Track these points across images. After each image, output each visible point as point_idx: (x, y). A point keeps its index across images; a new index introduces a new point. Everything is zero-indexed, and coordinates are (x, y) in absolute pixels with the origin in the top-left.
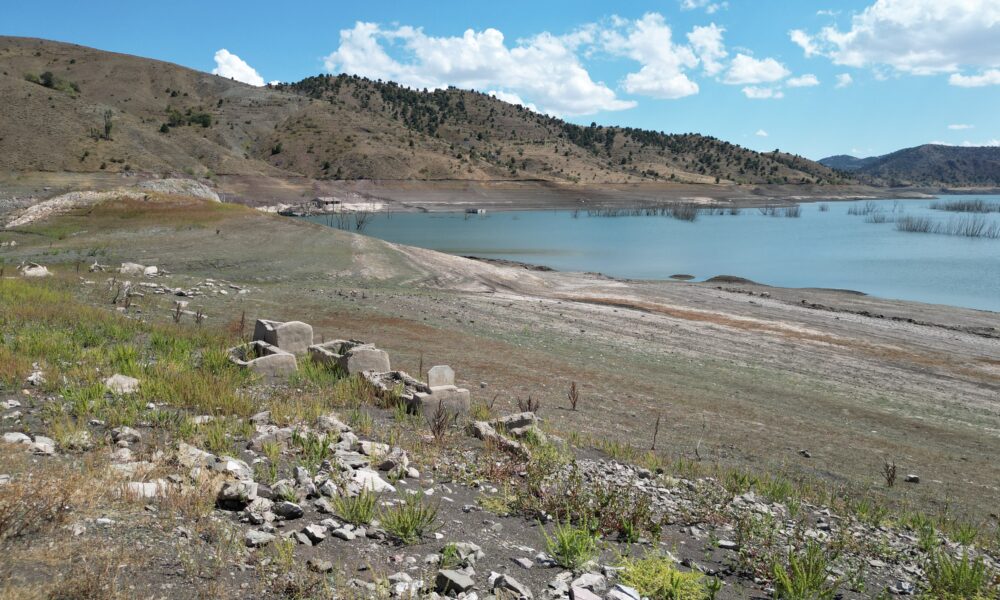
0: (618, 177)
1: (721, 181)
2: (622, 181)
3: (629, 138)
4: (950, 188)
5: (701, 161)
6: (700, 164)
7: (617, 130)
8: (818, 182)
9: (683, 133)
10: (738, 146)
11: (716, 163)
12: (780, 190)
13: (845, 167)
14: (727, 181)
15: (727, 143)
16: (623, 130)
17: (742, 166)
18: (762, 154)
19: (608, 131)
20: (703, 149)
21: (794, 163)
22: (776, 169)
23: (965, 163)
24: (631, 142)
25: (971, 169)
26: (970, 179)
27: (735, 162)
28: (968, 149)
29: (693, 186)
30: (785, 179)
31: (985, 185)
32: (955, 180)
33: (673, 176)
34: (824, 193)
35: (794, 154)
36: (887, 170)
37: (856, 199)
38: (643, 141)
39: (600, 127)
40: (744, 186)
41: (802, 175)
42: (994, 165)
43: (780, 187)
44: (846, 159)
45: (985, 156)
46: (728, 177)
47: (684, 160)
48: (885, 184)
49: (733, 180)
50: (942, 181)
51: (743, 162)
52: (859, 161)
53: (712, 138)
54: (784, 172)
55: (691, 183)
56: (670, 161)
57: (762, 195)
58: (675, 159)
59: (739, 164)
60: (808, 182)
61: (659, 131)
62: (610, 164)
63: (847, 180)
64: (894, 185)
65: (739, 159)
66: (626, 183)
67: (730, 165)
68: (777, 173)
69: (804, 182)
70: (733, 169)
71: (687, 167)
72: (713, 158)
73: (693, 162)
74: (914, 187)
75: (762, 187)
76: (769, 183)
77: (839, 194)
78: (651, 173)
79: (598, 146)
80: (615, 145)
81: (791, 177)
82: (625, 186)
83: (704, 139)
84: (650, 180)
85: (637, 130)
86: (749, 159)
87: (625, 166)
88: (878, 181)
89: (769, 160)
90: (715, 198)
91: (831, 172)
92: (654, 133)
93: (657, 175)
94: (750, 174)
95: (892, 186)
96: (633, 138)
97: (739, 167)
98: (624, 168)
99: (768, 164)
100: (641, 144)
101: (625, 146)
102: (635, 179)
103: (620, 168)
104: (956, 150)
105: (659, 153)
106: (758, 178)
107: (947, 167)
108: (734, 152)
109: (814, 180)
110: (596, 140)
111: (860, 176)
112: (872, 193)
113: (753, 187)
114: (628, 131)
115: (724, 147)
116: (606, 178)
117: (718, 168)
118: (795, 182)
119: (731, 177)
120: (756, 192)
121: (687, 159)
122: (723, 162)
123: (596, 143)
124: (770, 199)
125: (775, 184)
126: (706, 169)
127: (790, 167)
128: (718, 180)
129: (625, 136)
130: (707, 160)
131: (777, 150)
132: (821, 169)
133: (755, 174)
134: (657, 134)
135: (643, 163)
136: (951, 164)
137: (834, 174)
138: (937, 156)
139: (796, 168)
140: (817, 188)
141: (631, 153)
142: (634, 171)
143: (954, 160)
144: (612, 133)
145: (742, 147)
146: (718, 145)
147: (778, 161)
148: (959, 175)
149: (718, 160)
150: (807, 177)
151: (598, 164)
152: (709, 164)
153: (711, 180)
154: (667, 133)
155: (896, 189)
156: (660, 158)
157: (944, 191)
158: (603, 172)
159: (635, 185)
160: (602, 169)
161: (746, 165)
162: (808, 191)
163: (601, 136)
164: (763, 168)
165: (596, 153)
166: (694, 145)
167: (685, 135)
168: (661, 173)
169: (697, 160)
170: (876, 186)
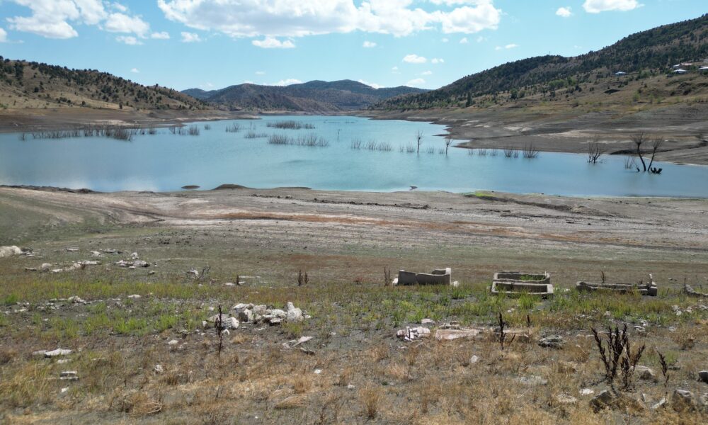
0: (36, 103)
1: (124, 107)
2: (41, 106)
3: (37, 70)
4: (264, 112)
5: (103, 91)
6: (103, 95)
7: (24, 64)
8: (190, 108)
9: (83, 69)
10: (129, 81)
11: (115, 93)
12: (167, 114)
13: (201, 97)
14: (127, 107)
15: (121, 78)
16: (30, 64)
17: (135, 95)
18: (148, 87)
19: (16, 64)
20: (103, 82)
21: (170, 94)
22: (160, 98)
23: (269, 96)
24: (39, 72)
25: (273, 100)
26: (273, 106)
27: (130, 93)
28: (268, 87)
29: (102, 111)
30: (168, 105)
31: (281, 110)
32: (265, 107)
33: (84, 103)
34: (195, 116)
35: (169, 88)
36: (225, 99)
37: (216, 120)
38: (50, 74)
39: (8, 60)
40: (141, 111)
41: (179, 103)
42: (284, 97)
43: (166, 111)
44: (197, 91)
45: (278, 92)
46: (127, 104)
47: (89, 90)
48: (227, 109)
49: (132, 106)
50: (258, 107)
51: (136, 93)
52: (206, 93)
53: (108, 74)
54: (165, 101)
55: (100, 108)
56: (78, 92)
57: (156, 118)
58: (81, 89)
59: (133, 94)
60: (184, 108)
61: (62, 66)
62: (25, 92)
63: (206, 107)
64: (232, 109)
65: (132, 90)
66: (45, 108)
67: (127, 95)
68: (161, 101)
69: (180, 108)
70: (130, 98)
71: (93, 96)
72: (112, 90)
73: (97, 92)
74: (243, 111)
75: (154, 112)
76: (158, 108)
77: (205, 116)
78: (64, 100)
79: (9, 76)
80: (25, 76)
81: (171, 104)
82: (45, 111)
83: (102, 74)
84: (66, 105)
85: (42, 64)
86: (140, 91)
87: (39, 93)
88: (222, 106)
89: (154, 92)
90: (124, 120)
91: (195, 101)
92: (58, 68)
93: (69, 102)
94: (142, 102)
95: (231, 110)
96: (41, 70)
97: (133, 97)
98: (39, 96)
99: (154, 95)
100: (49, 76)
101: (35, 77)
102: (52, 105)
103: (35, 95)
104: (262, 88)
105: (67, 84)
106: (149, 105)
107: (259, 98)
108: (128, 85)
109: (188, 106)
110: (6, 71)
111: (211, 103)
112: (224, 115)
113: (149, 112)
114: (34, 65)
115: (119, 81)
116: (26, 104)
117: (117, 97)
118: (175, 108)
119: (130, 104)
120: (151, 115)
121: (91, 89)
122: (120, 93)
123: (6, 73)
124: (164, 120)
125: (162, 109)
126: (109, 98)
127: (169, 97)
128: (121, 107)
129: (33, 68)
130: (108, 90)
131: (157, 85)
132: (189, 99)
133: (147, 102)
134: (62, 68)
135: (54, 91)
136: (261, 96)
137: (198, 103)
138: (253, 91)
139: (173, 98)
140: (190, 112)
141: (41, 83)
142: (48, 98)
143: (263, 94)
144: (19, 67)
145: (133, 81)
146: (114, 79)
147: (160, 93)
148: (267, 104)
149: (117, 91)
150: (183, 104)
151: (14, 92)
152: (110, 94)
153: (116, 106)
154: (70, 68)
155: (235, 113)
156: (68, 88)
157: (261, 114)
158: (22, 99)
159: (54, 110)
160: (20, 96)
161: (138, 95)
162: (185, 114)
163: (10, 67)
164: (151, 98)
165: (9, 82)
166: (94, 79)
167: (85, 70)
168: (72, 100)
169: (99, 90)
170: (222, 110)
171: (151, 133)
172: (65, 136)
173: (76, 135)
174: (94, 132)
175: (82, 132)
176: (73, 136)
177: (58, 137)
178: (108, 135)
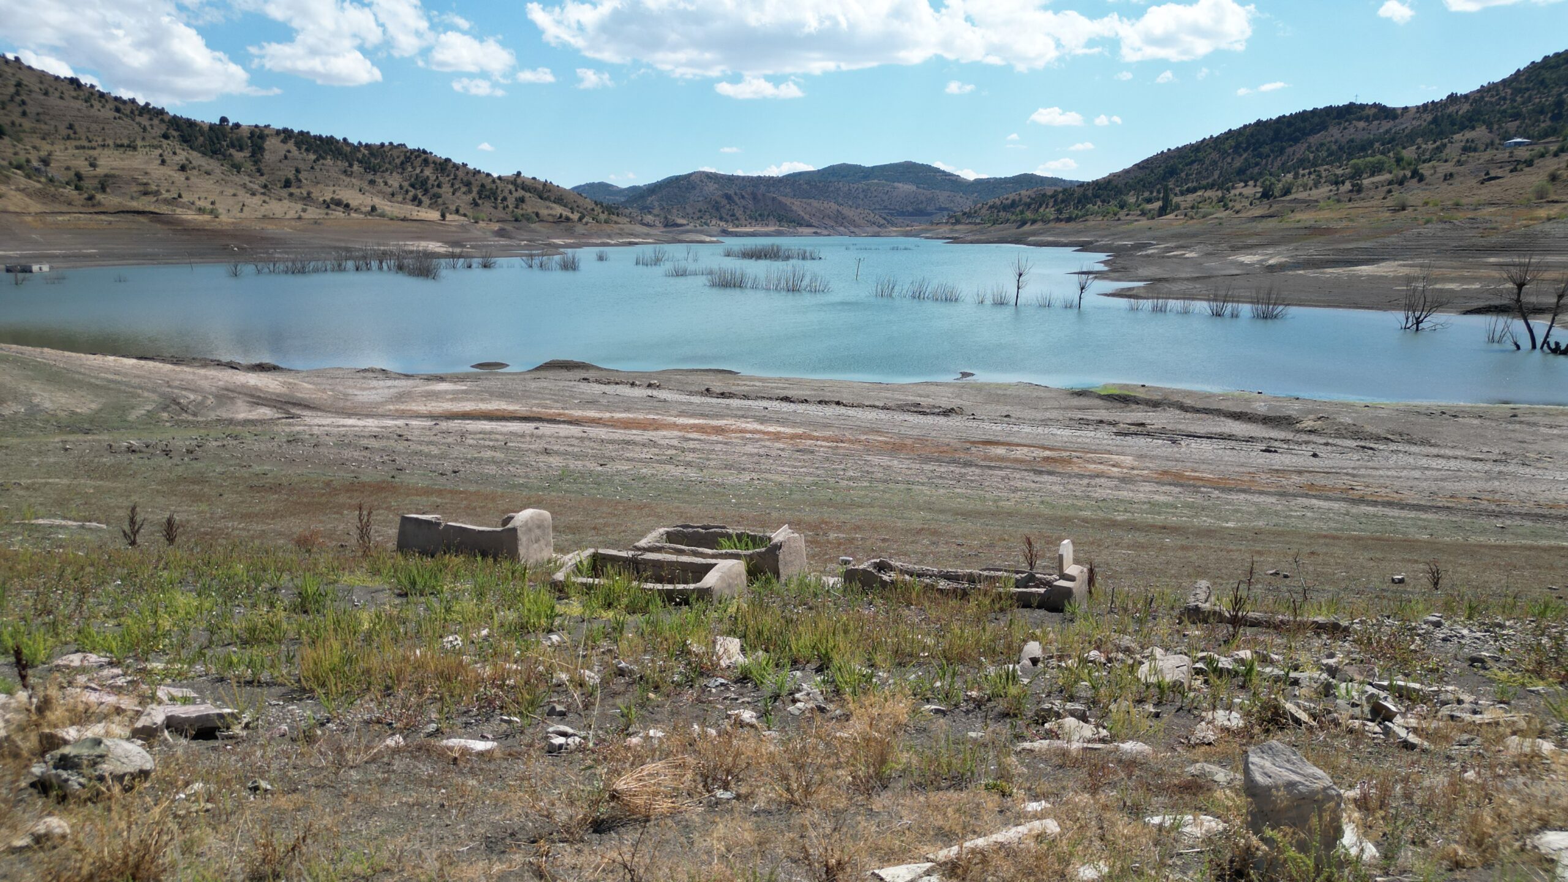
0: (283, 208)
1: (449, 217)
2: (292, 214)
3: (291, 145)
4: (731, 229)
5: (412, 186)
6: (412, 192)
7: (266, 132)
8: (580, 219)
9: (378, 143)
10: (465, 165)
11: (436, 189)
12: (533, 231)
13: (608, 200)
14: (456, 217)
15: (448, 160)
16: (278, 132)
17: (474, 194)
18: (500, 178)
19: (252, 134)
20: (414, 168)
21: (544, 191)
22: (522, 200)
23: (743, 197)
24: (294, 149)
25: (751, 205)
26: (751, 218)
27: (464, 189)
28: (743, 178)
29: (405, 224)
30: (537, 214)
31: (767, 225)
32: (734, 219)
33: (374, 209)
34: (590, 236)
35: (543, 180)
36: (656, 204)
37: (631, 244)
38: (315, 152)
39: (237, 126)
40: (482, 224)
41: (558, 210)
42: (774, 199)
43: (533, 226)
44: (604, 187)
45: (763, 188)
46: (457, 211)
47: (386, 183)
48: (657, 223)
49: (465, 215)
50: (721, 219)
51: (475, 190)
52: (621, 192)
53: (424, 152)
54: (533, 205)
55: (404, 219)
56: (365, 186)
57: (510, 238)
58: (372, 182)
59: (470, 192)
60: (568, 219)
61: (339, 137)
62: (265, 186)
63: (614, 218)
64: (668, 224)
65: (468, 184)
66: (300, 218)
67: (458, 194)
68: (524, 206)
69: (561, 220)
70: (463, 200)
71: (393, 195)
72: (430, 182)
73: (401, 187)
74: (690, 227)
75: (508, 227)
76: (516, 220)
77: (609, 236)
78: (338, 203)
79: (239, 156)
80: (267, 156)
81: (544, 212)
82: (299, 224)
83: (412, 151)
84: (339, 213)
85: (301, 133)
86: (483, 186)
87: (292, 190)
88: (649, 218)
89: (511, 187)
90: (446, 243)
91: (592, 205)
92: (331, 140)
93: (347, 206)
94: (487, 207)
95: (666, 226)
96: (298, 145)
97: (469, 198)
98: (291, 195)
99: (511, 192)
100: (312, 157)
101: (286, 157)
102: (313, 213)
103: (284, 193)
104: (731, 179)
105: (345, 172)
106: (500, 213)
107: (724, 202)
108: (460, 174)
109: (575, 216)
110: (233, 146)
111: (627, 211)
112: (648, 235)
113: (496, 227)
114: (286, 134)
115: (444, 165)
116: (264, 210)
117: (440, 197)
118: (551, 219)
119: (462, 211)
120: (501, 233)
121: (390, 182)
122: (446, 189)
123: (232, 151)
124: (523, 243)
125: (524, 222)
126: (424, 199)
127: (541, 198)
128: (443, 216)
129: (284, 141)
130: (421, 184)
131: (519, 173)
132: (580, 201)
133: (495, 208)
134: (337, 142)
135: (320, 186)
136: (728, 197)
137: (598, 209)
138: (712, 187)
139: (548, 199)
140: (580, 228)
141: (298, 171)
142: (308, 199)
143: (731, 192)
144: (258, 136)
145: (471, 166)
146: (434, 162)
147: (523, 189)
148: (739, 213)
149: (439, 186)
150: (566, 213)
151: (244, 186)
152: (426, 192)
153: (434, 215)
154: (354, 140)
155: (672, 230)
156: (348, 179)
157: (725, 233)
158: (256, 200)
159: (316, 222)
160: (253, 194)
161: (480, 193)
162: (570, 232)
163: (240, 139)
164: (504, 199)
165: (237, 167)
166: (398, 161)
167: (382, 145)
168: (354, 203)
169: (406, 184)
170: (647, 225)
171: (486, 266)
172: (316, 270)
173: (340, 268)
174: (374, 264)
175: (350, 264)
176: (333, 270)
177: (302, 271)
178: (400, 268)
